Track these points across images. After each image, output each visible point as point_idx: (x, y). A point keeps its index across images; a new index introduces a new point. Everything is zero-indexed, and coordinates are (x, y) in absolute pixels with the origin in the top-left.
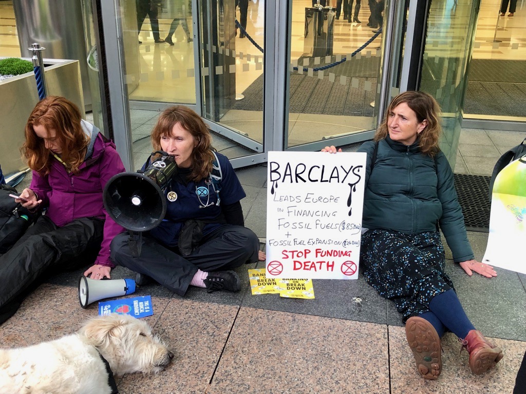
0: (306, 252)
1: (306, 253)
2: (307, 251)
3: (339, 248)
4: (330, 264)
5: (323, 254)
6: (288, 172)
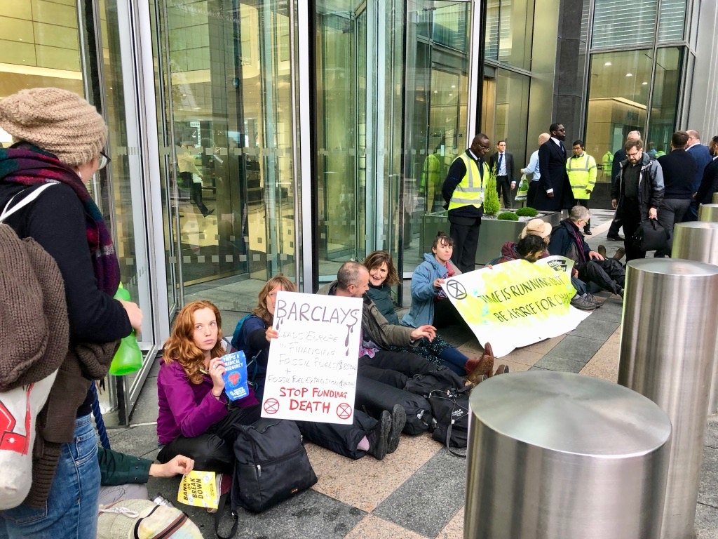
0: (304, 391)
3: (336, 389)
4: (327, 405)
5: (320, 394)
6: (294, 311)
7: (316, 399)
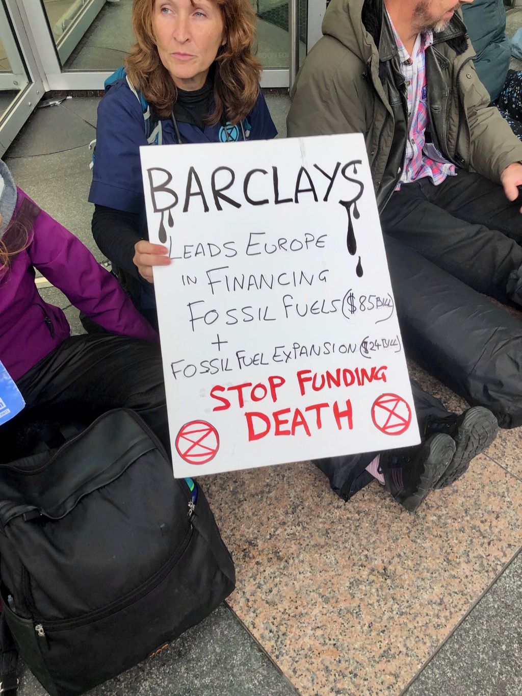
0: (275, 383)
1: (273, 387)
2: (277, 381)
3: (355, 362)
4: (343, 408)
5: (318, 383)
6: (195, 188)
7: (313, 397)
